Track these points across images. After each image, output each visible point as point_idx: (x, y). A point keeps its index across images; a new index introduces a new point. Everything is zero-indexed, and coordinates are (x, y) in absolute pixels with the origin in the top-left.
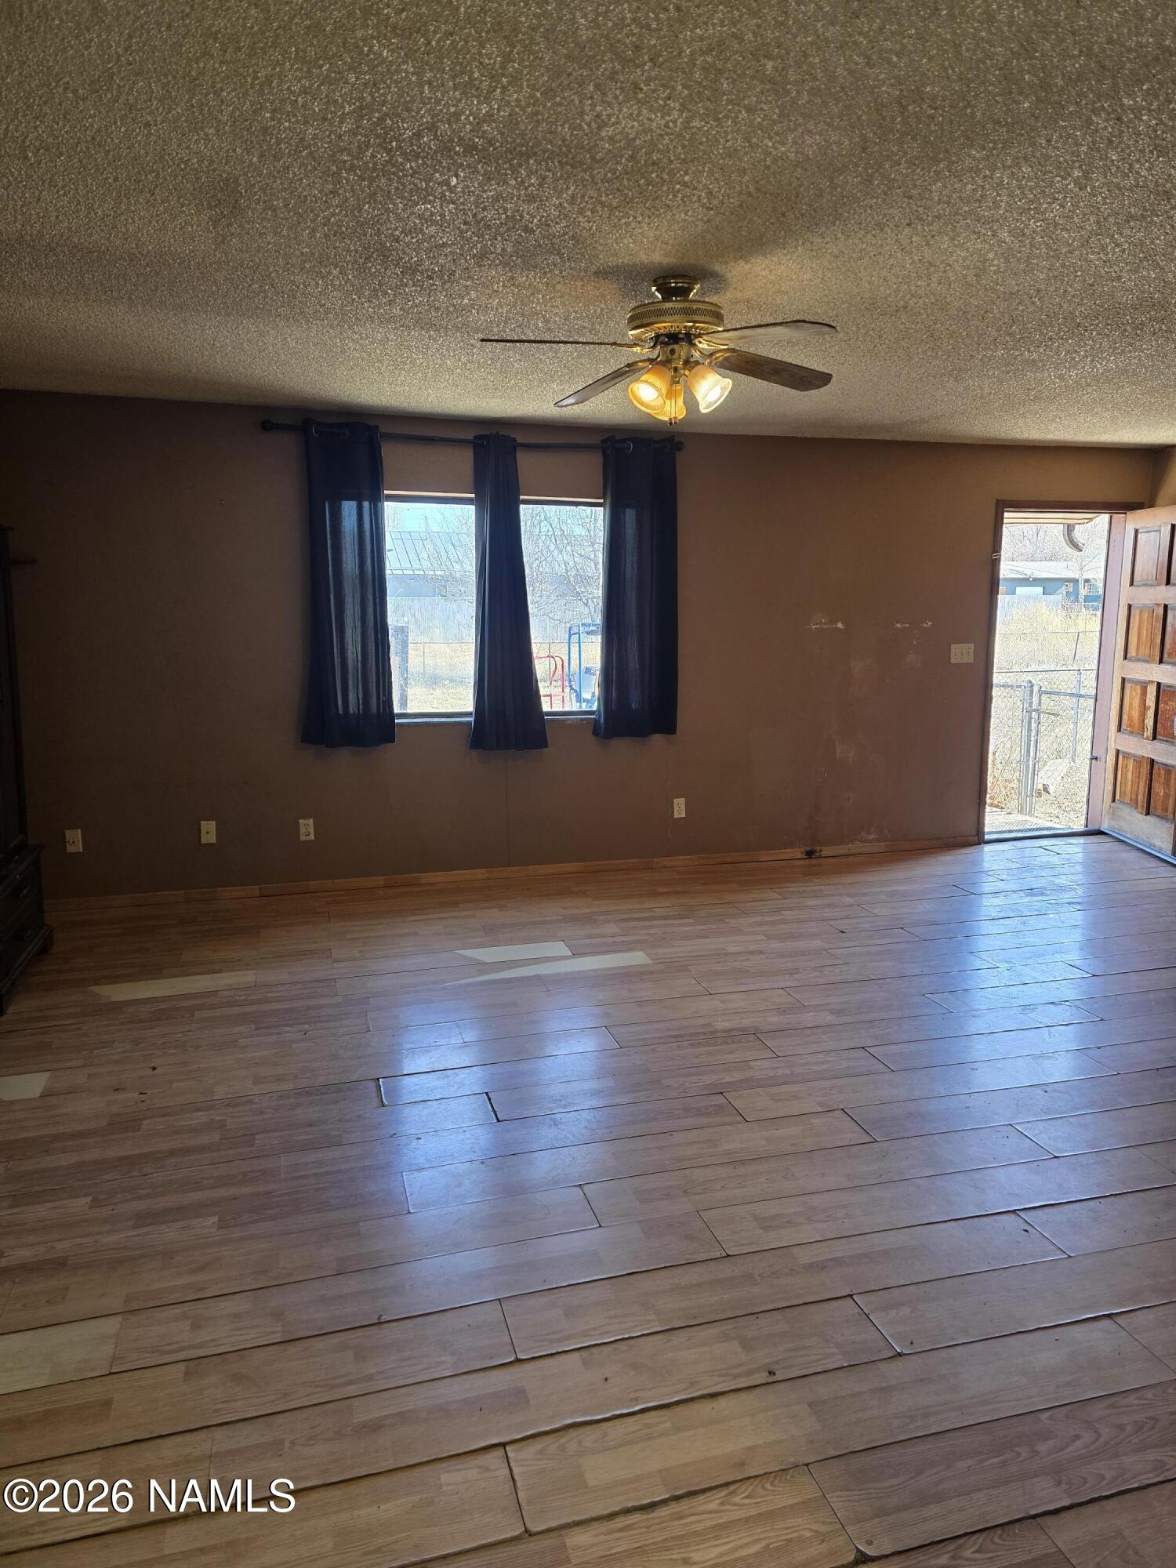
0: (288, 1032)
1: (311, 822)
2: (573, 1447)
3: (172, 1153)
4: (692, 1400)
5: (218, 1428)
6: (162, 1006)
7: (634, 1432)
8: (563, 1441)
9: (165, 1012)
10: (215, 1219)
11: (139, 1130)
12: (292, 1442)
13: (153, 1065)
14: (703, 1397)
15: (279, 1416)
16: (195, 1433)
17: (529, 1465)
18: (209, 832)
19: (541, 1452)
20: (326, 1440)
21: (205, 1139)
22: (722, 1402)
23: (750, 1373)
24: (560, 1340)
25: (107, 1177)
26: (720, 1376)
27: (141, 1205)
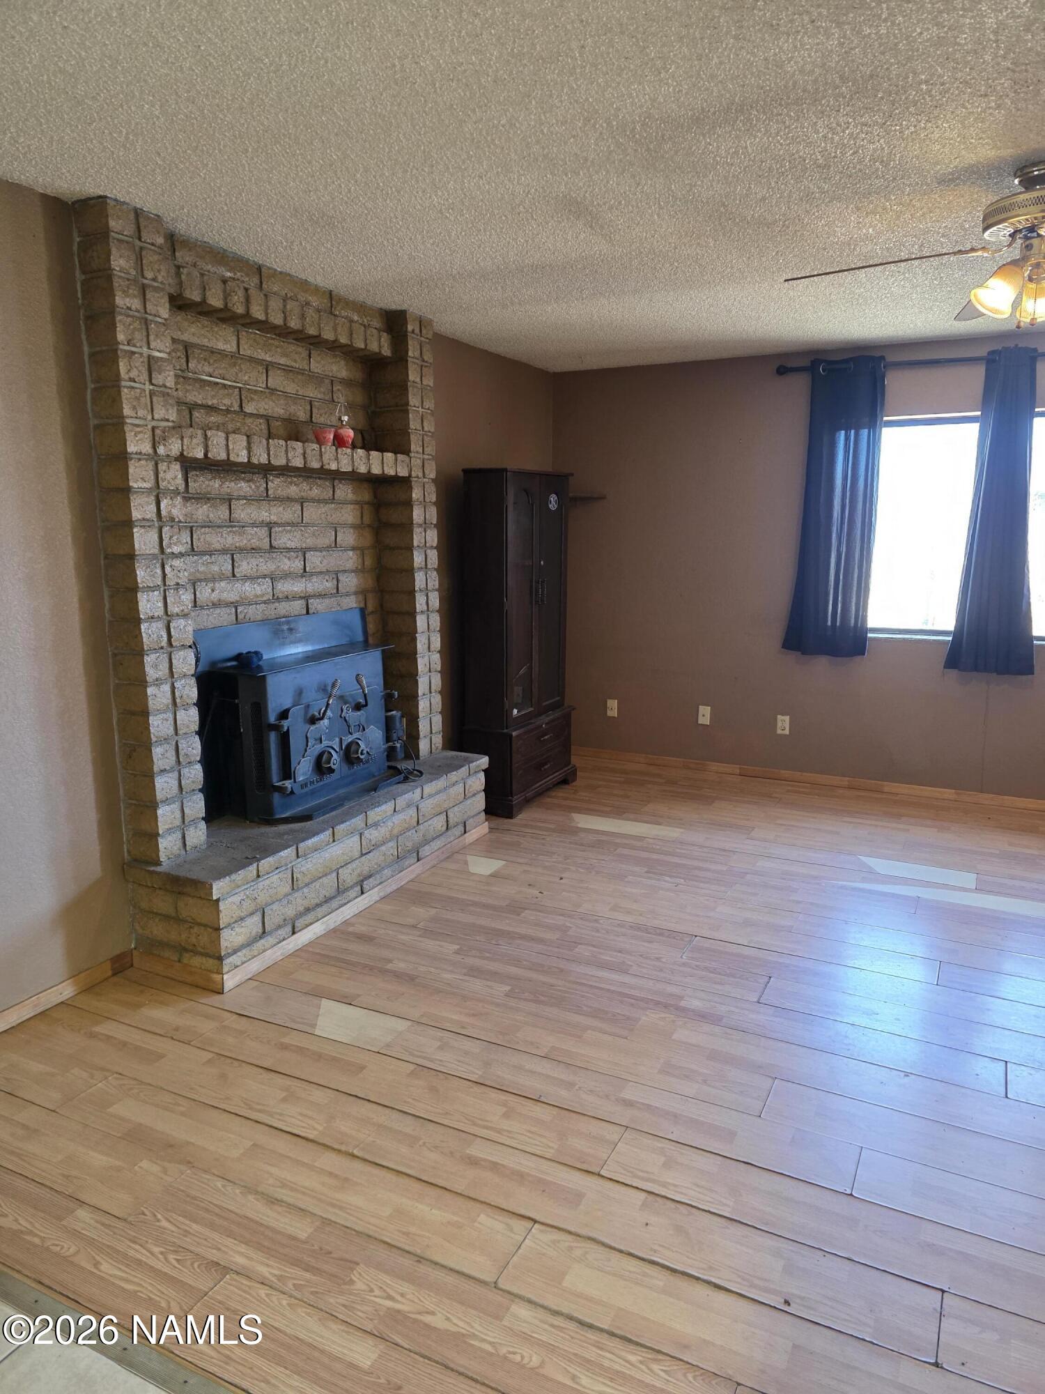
0: (666, 881)
1: (787, 718)
2: (578, 1253)
3: (523, 937)
4: (698, 1279)
5: (398, 1112)
6: (604, 838)
7: (630, 1272)
8: (575, 1244)
9: (603, 843)
10: (508, 988)
11: (519, 915)
12: (424, 1143)
13: (562, 876)
14: (709, 1283)
15: (433, 1124)
16: (385, 1108)
17: (539, 1245)
18: (705, 715)
19: (554, 1242)
20: (442, 1153)
21: (549, 936)
22: (721, 1297)
23: (767, 1290)
24: (643, 1179)
25: (478, 938)
26: (739, 1276)
27: (478, 962)
